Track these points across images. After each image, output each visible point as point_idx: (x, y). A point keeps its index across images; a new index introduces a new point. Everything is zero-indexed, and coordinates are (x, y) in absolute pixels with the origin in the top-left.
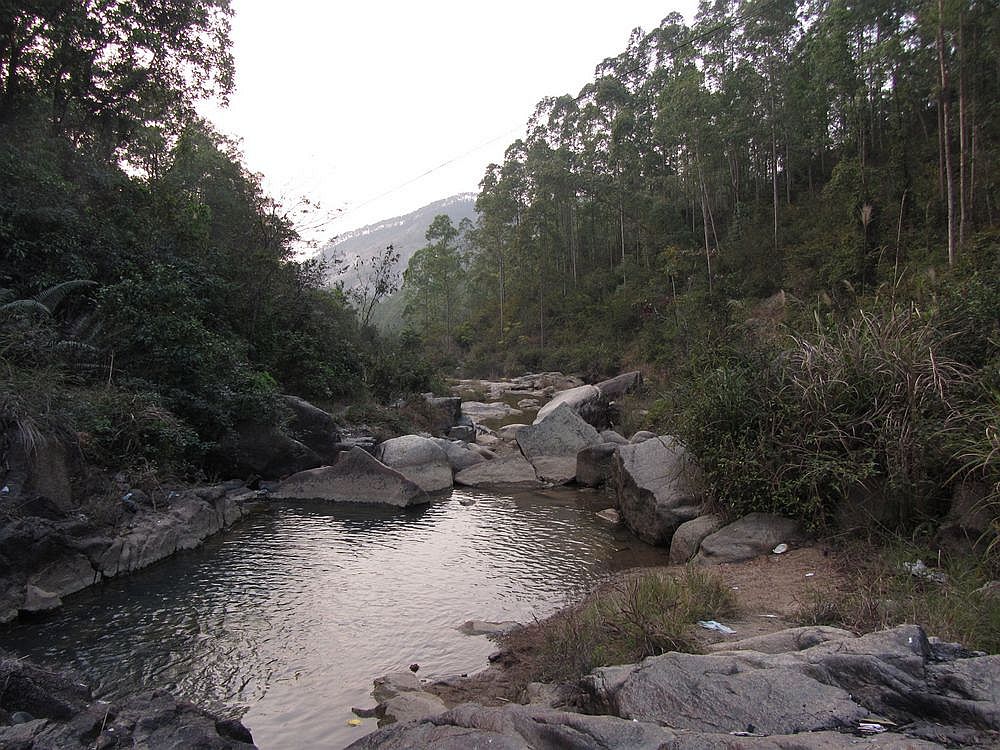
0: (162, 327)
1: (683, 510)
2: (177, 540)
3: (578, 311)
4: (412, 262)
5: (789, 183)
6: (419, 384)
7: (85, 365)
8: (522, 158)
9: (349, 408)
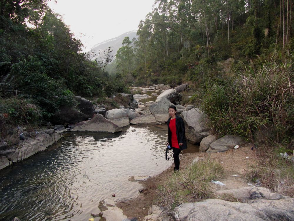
0: (34, 77)
1: (204, 133)
2: (38, 148)
3: (169, 65)
4: (118, 52)
5: (232, 24)
6: (120, 90)
7: (8, 90)
8: (151, 18)
9: (98, 99)
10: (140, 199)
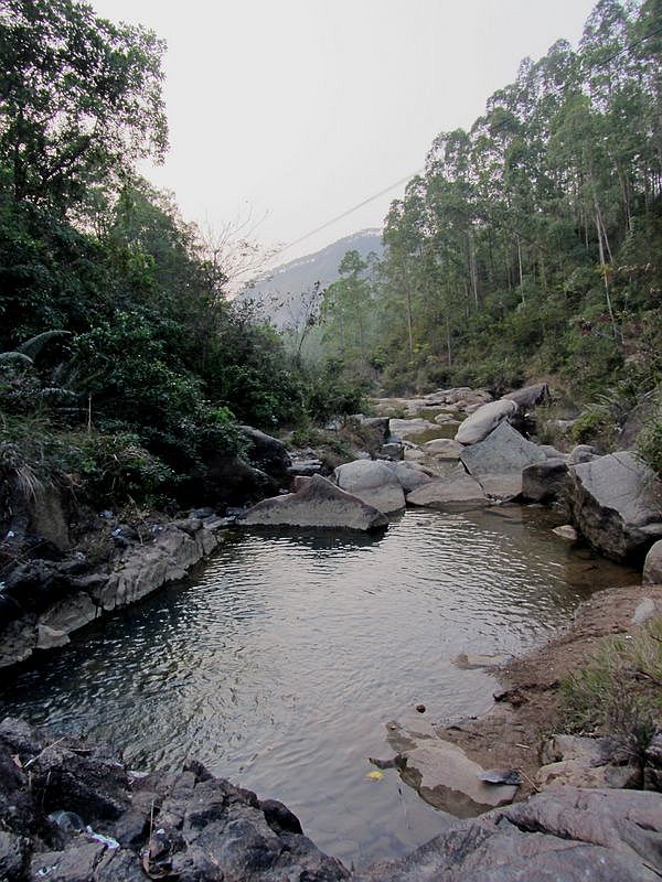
0: (131, 370)
1: (653, 528)
2: (165, 572)
3: (481, 330)
7: (67, 409)
8: (422, 193)
10: (504, 721)
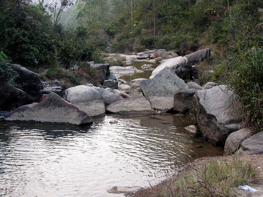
9: (47, 70)
